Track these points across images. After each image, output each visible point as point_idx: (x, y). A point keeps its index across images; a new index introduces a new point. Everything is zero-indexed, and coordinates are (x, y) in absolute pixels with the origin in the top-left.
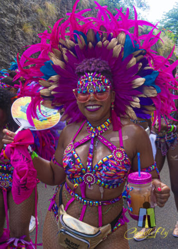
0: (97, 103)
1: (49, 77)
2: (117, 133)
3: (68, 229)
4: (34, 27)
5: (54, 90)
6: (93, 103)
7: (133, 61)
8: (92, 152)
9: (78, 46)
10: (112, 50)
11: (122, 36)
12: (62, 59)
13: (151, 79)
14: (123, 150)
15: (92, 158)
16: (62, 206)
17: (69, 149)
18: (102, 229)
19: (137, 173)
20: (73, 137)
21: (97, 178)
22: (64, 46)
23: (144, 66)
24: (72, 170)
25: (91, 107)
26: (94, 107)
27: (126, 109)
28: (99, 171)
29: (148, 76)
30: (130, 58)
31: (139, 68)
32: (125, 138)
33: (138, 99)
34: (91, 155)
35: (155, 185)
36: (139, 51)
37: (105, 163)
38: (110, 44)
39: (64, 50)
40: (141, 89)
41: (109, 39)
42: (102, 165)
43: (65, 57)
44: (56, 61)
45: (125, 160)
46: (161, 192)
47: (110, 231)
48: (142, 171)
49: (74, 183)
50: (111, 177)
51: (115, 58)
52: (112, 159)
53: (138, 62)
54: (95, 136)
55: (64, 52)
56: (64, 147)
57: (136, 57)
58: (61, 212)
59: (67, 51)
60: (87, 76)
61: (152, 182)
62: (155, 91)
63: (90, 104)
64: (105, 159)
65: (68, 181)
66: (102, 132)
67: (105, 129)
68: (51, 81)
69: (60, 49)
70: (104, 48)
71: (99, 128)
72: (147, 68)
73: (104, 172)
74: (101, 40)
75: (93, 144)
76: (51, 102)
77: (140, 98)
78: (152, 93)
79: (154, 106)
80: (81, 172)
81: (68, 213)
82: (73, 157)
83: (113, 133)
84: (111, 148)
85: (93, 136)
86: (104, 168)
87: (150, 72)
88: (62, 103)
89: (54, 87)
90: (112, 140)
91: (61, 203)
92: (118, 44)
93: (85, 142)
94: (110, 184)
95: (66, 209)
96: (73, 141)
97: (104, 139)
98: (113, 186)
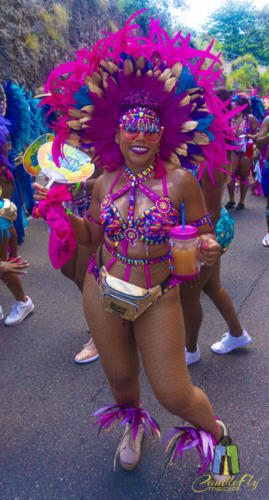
0: (146, 145)
1: (83, 106)
2: (161, 181)
3: (113, 291)
4: (40, 40)
5: (85, 123)
6: (142, 145)
7: (186, 100)
8: (132, 203)
9: (122, 73)
10: (164, 83)
11: (178, 67)
12: (101, 85)
13: (205, 124)
14: (168, 199)
15: (133, 211)
16: (104, 268)
17: (105, 202)
18: (151, 290)
19: (181, 227)
20: (109, 187)
21: (140, 234)
22: (105, 70)
23: (198, 107)
24: (111, 226)
25: (138, 149)
26: (142, 149)
27: (170, 155)
28: (142, 226)
29: (201, 120)
30: (183, 95)
31: (193, 109)
32: (170, 185)
33: (185, 146)
34: (131, 207)
35: (202, 242)
36: (196, 89)
37: (148, 217)
38: (162, 75)
39: (105, 75)
40: (191, 134)
41: (162, 68)
42: (144, 220)
43: (105, 84)
44: (93, 88)
45: (171, 211)
46: (208, 250)
47: (160, 293)
48: (186, 224)
49: (114, 241)
50: (156, 232)
51: (166, 93)
52: (156, 211)
53: (192, 102)
54: (136, 186)
55: (105, 77)
56: (99, 201)
57: (191, 95)
58: (103, 274)
59: (108, 77)
60: (138, 111)
61: (198, 238)
62: (207, 139)
63: (137, 144)
64: (147, 212)
65: (107, 239)
66: (143, 180)
67: (147, 176)
68: (84, 112)
69: (99, 73)
70: (154, 78)
71: (140, 176)
72: (200, 110)
73: (148, 226)
74: (152, 69)
75: (134, 194)
76: (78, 137)
77: (189, 145)
78: (203, 140)
79: (203, 156)
80: (121, 228)
81: (111, 274)
82: (111, 211)
83: (155, 181)
84: (154, 199)
85: (133, 184)
86: (147, 222)
87: (204, 115)
88: (92, 140)
89: (85, 119)
90: (155, 188)
91: (101, 264)
92: (172, 76)
93: (123, 193)
94: (155, 239)
95: (108, 270)
96: (110, 192)
97: (146, 188)
98: (160, 242)
